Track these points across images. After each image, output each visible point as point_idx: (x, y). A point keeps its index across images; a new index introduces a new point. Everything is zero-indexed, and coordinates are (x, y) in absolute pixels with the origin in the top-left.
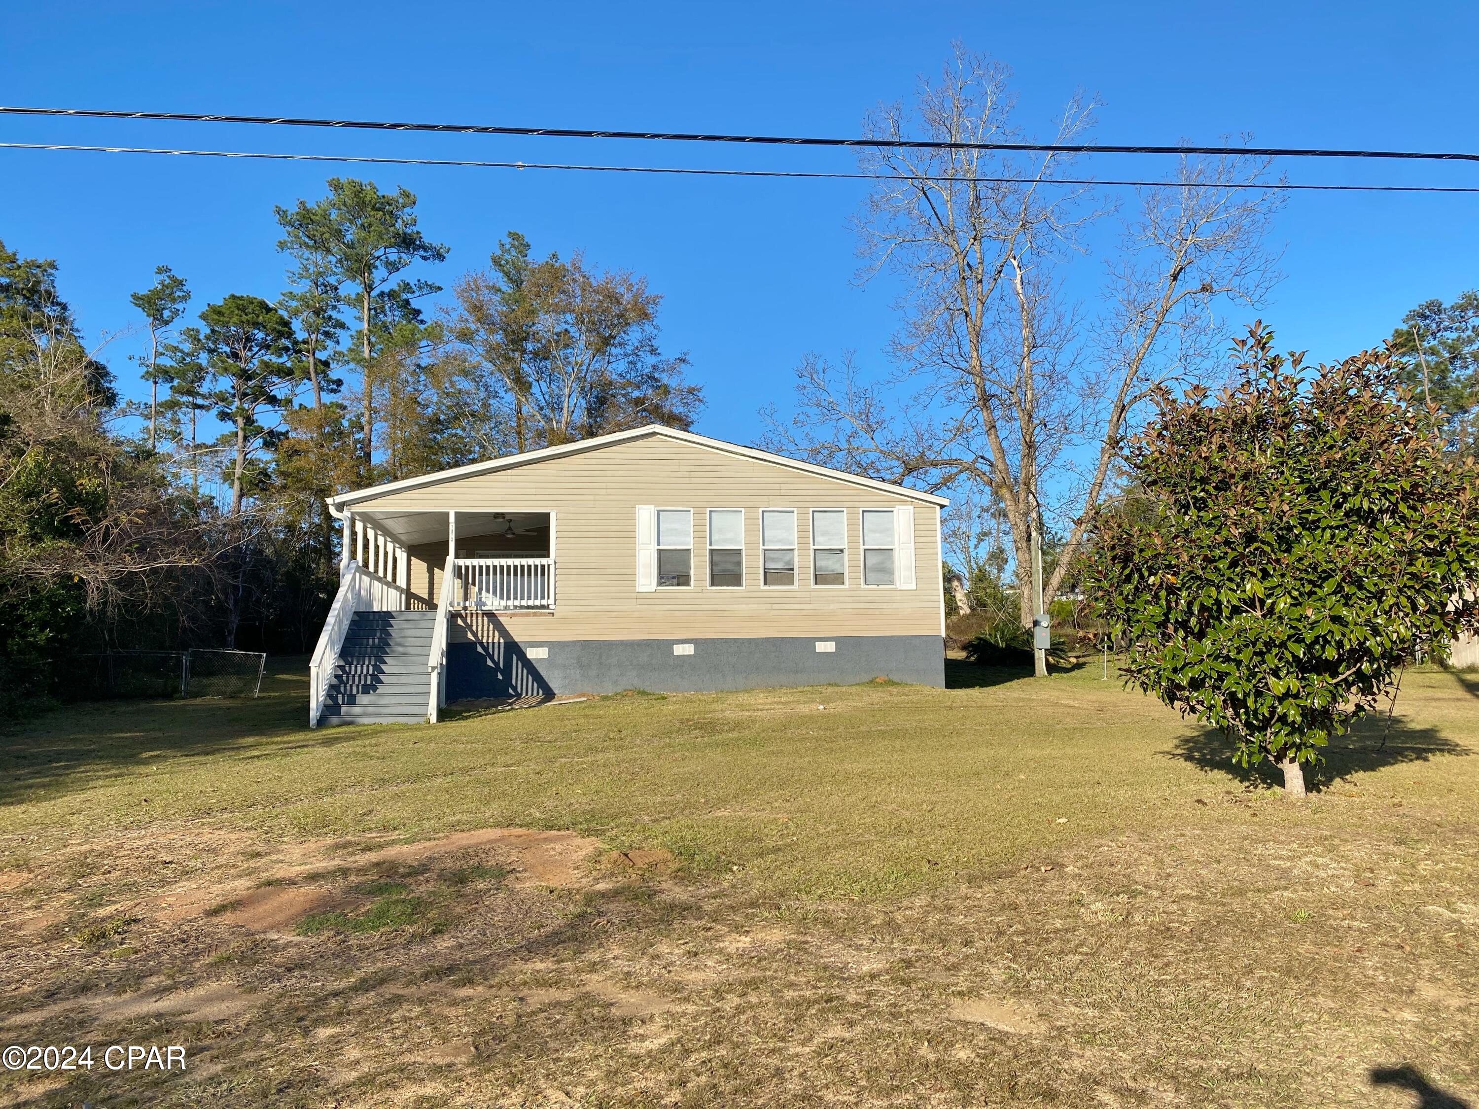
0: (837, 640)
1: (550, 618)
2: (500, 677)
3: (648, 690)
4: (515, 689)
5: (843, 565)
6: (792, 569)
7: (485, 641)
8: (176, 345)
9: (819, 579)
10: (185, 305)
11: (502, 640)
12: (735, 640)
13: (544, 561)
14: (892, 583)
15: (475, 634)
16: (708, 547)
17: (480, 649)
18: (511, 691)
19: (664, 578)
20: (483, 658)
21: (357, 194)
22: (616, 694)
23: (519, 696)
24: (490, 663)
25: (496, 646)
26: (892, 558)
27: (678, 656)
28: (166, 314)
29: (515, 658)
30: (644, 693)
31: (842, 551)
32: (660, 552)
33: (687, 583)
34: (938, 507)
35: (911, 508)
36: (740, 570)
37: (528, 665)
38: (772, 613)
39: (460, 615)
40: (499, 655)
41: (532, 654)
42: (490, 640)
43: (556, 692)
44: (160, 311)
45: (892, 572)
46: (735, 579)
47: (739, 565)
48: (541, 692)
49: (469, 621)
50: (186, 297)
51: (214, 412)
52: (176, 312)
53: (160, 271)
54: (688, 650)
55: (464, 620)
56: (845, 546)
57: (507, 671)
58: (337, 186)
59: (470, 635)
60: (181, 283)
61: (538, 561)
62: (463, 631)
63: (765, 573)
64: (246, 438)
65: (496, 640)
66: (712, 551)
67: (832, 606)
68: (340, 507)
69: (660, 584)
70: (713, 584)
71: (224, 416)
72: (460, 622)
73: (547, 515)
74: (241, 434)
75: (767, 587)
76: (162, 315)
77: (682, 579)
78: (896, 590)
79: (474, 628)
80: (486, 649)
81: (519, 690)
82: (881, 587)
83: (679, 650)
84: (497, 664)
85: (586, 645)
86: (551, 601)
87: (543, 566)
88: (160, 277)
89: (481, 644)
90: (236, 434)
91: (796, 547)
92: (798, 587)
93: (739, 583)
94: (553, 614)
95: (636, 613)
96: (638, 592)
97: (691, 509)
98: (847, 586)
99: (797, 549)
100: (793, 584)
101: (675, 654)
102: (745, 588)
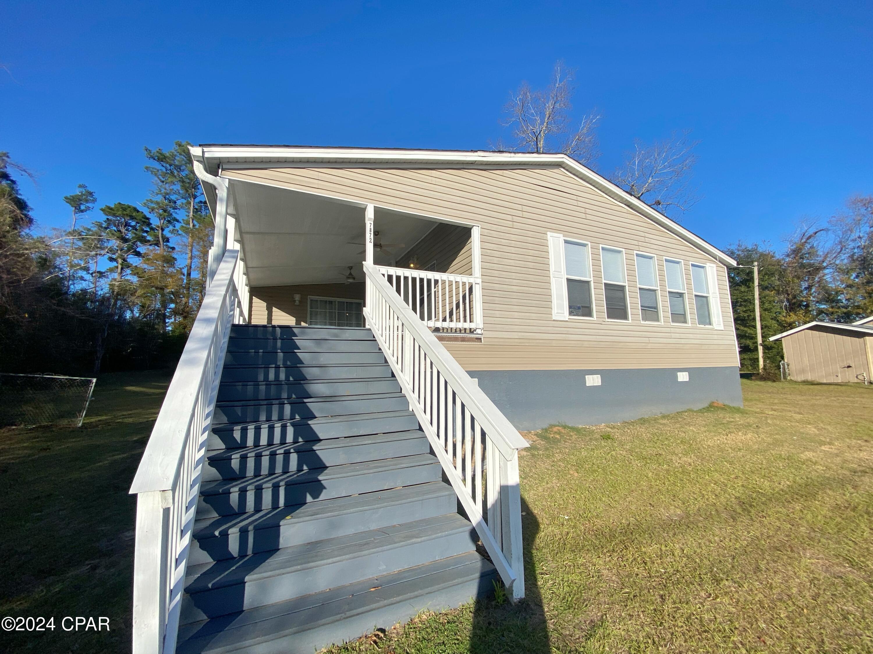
0: (689, 371)
1: (478, 344)
5: (685, 306)
6: (656, 308)
8: (89, 228)
9: (674, 317)
10: (94, 205)
14: (710, 324)
16: (604, 281)
19: (572, 308)
22: (546, 430)
26: (708, 304)
27: (590, 387)
28: (83, 207)
31: (683, 295)
32: (568, 281)
33: (591, 314)
34: (725, 266)
35: (715, 267)
36: (625, 305)
38: (650, 346)
44: (79, 205)
45: (710, 315)
46: (624, 314)
47: (624, 299)
50: (94, 201)
51: (106, 257)
52: (88, 208)
53: (80, 186)
54: (597, 381)
56: (685, 290)
60: (91, 194)
63: (642, 309)
64: (122, 269)
66: (606, 285)
67: (683, 341)
68: (213, 167)
69: (571, 313)
70: (608, 316)
71: (111, 259)
74: (120, 267)
75: (644, 322)
76: (80, 208)
77: (588, 310)
78: (714, 329)
82: (706, 326)
83: (590, 381)
88: (81, 189)
90: (117, 267)
91: (659, 288)
92: (663, 324)
93: (625, 317)
94: (480, 339)
95: (554, 341)
96: (554, 320)
97: (589, 244)
98: (690, 325)
99: (659, 291)
100: (658, 320)
101: (587, 385)
102: (630, 321)
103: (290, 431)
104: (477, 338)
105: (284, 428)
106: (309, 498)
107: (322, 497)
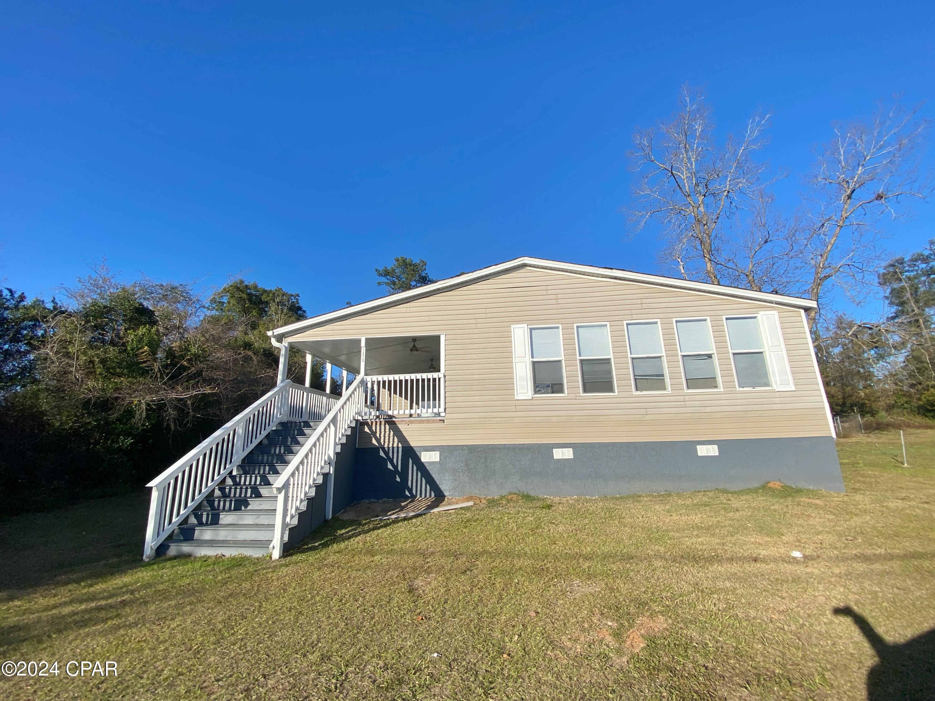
0: (720, 444)
1: (440, 425)
2: (398, 479)
3: (532, 493)
4: (410, 491)
5: (713, 369)
6: (662, 375)
7: (386, 446)
9: (691, 383)
11: (400, 445)
12: (614, 444)
13: (436, 375)
14: (767, 384)
15: (378, 440)
16: (578, 358)
17: (382, 454)
18: (407, 493)
19: (538, 387)
20: (383, 462)
21: (404, 261)
22: (502, 497)
23: (413, 497)
24: (390, 466)
25: (395, 450)
26: (763, 361)
27: (559, 460)
29: (411, 461)
30: (528, 498)
31: (710, 356)
32: (534, 363)
33: (561, 391)
34: (802, 311)
35: (775, 312)
36: (611, 377)
37: (421, 467)
38: (647, 417)
39: (367, 424)
40: (398, 459)
41: (426, 457)
42: (391, 446)
43: (446, 494)
45: (765, 374)
46: (607, 386)
47: (610, 372)
48: (433, 495)
49: (374, 428)
54: (567, 454)
55: (370, 428)
56: (713, 350)
57: (404, 474)
58: (397, 260)
59: (374, 441)
61: (430, 375)
62: (368, 437)
63: (635, 379)
65: (395, 445)
66: (582, 361)
67: (708, 409)
68: (280, 338)
69: (536, 392)
70: (585, 391)
72: (366, 429)
73: (438, 338)
75: (638, 393)
77: (557, 388)
78: (774, 391)
79: (378, 435)
80: (387, 453)
81: (414, 492)
82: (757, 389)
83: (559, 454)
84: (396, 467)
85: (472, 449)
86: (442, 409)
87: (434, 380)
89: (383, 449)
91: (664, 354)
92: (670, 392)
93: (611, 390)
94: (443, 421)
95: (516, 419)
96: (517, 400)
97: (560, 326)
98: (722, 390)
99: (665, 357)
100: (664, 389)
101: (555, 458)
102: (616, 393)
103: (259, 478)
104: (440, 420)
105: (256, 477)
106: (243, 508)
107: (248, 508)
